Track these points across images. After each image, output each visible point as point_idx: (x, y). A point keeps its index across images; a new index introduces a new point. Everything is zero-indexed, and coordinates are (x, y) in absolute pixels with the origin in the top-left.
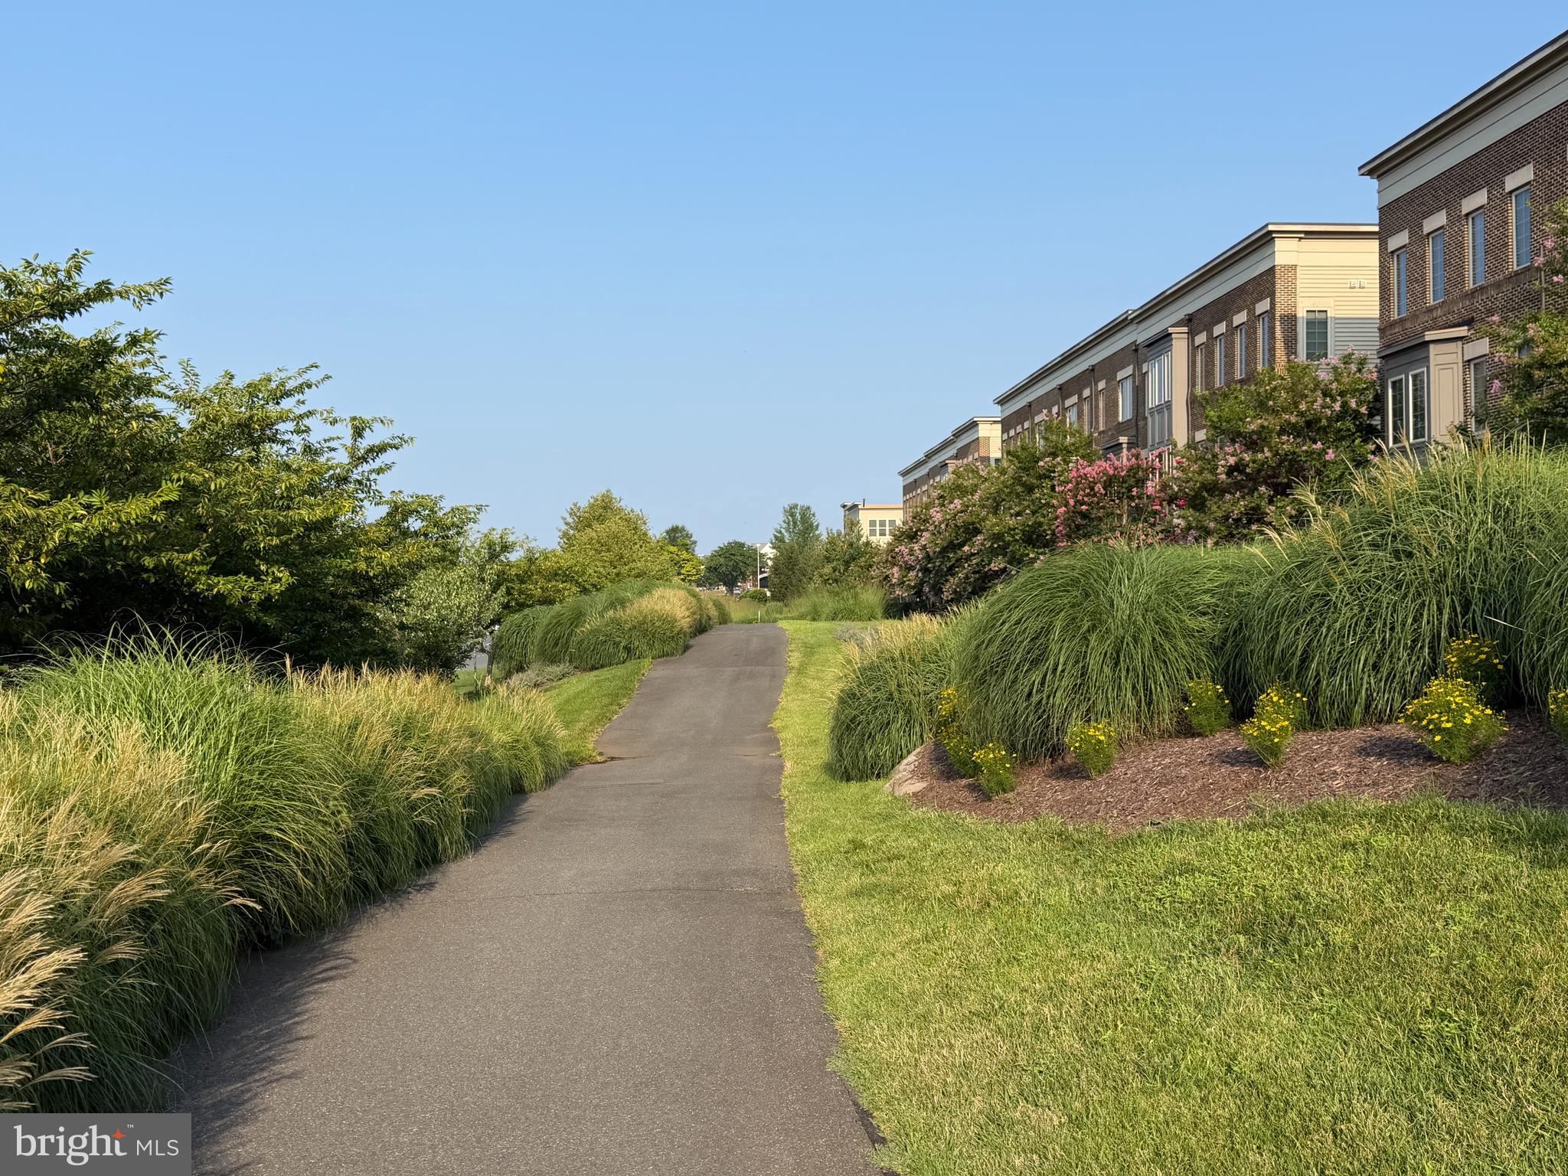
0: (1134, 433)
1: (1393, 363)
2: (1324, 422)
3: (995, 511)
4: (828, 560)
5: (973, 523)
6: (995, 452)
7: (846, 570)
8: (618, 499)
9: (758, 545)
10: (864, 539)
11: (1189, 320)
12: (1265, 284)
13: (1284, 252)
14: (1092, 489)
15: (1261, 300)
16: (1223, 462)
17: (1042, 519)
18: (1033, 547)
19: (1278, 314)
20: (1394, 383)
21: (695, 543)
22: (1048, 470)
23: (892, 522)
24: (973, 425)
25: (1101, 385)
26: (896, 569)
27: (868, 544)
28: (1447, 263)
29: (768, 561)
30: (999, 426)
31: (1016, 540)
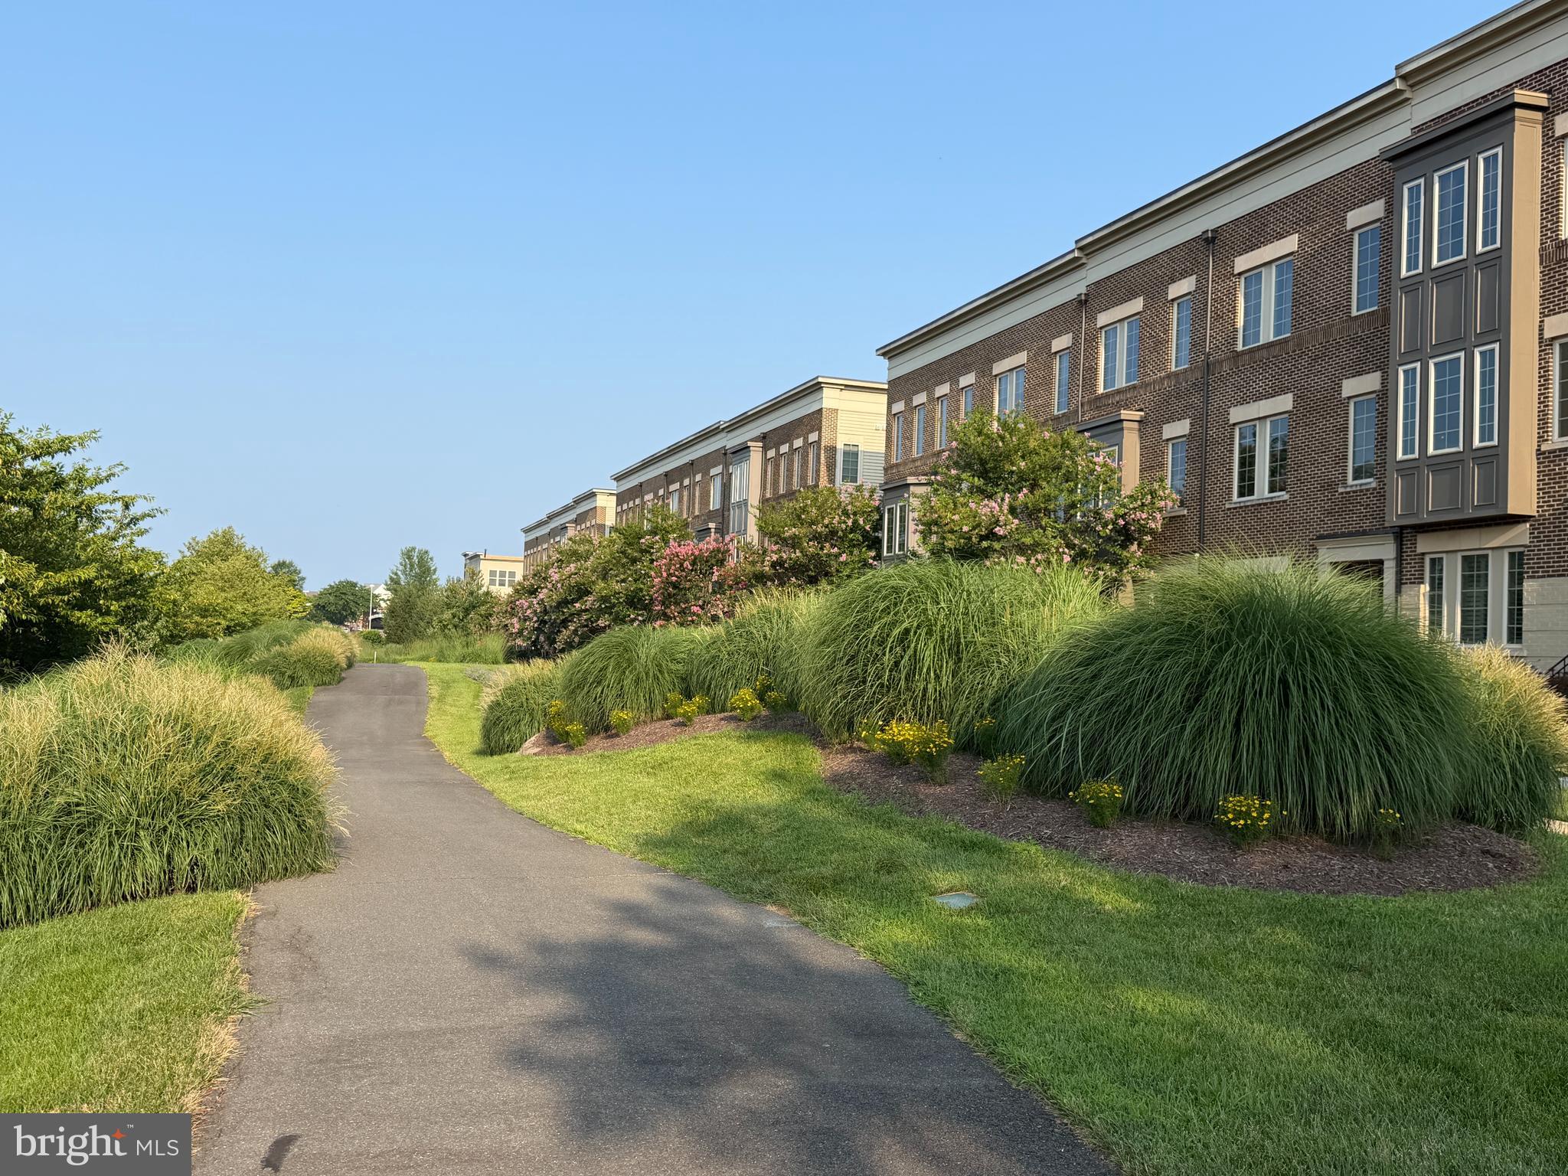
0: (721, 521)
1: (890, 495)
2: (840, 533)
3: (604, 578)
4: (449, 606)
5: (584, 584)
6: (610, 520)
7: (465, 616)
8: (240, 536)
9: (372, 586)
10: (484, 589)
11: (764, 438)
12: (814, 421)
13: (830, 399)
14: (682, 565)
15: (812, 432)
16: (768, 558)
17: (642, 586)
18: (634, 609)
19: (822, 446)
20: (889, 510)
21: (303, 579)
22: (648, 546)
23: (512, 574)
24: (592, 495)
25: (698, 477)
26: (515, 620)
27: (487, 593)
28: (925, 430)
29: (381, 602)
30: (614, 498)
31: (620, 602)
